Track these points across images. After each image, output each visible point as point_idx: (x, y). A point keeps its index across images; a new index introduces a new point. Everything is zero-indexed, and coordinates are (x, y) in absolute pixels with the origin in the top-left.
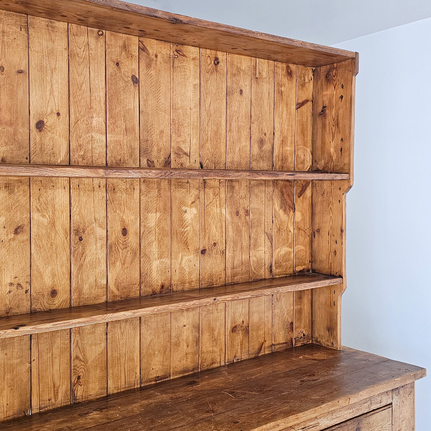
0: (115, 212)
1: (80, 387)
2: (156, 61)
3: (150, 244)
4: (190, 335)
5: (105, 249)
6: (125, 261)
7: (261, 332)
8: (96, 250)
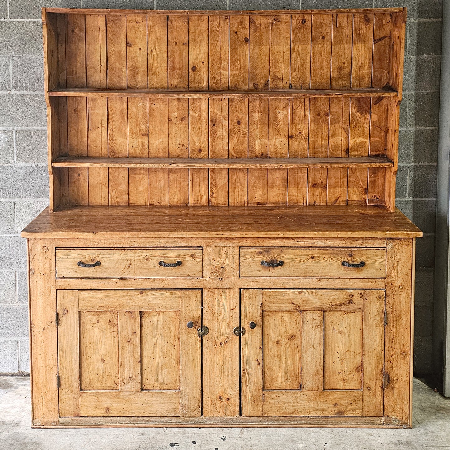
0: (234, 112)
1: (213, 198)
2: (261, 27)
3: (254, 130)
4: (281, 184)
5: (227, 131)
6: (239, 138)
7: (337, 190)
8: (222, 131)
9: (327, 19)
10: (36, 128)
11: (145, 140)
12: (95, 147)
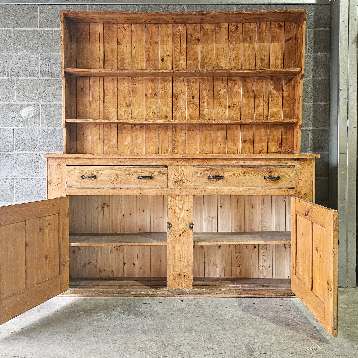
0: (189, 90)
1: (175, 151)
2: (208, 32)
3: (204, 102)
4: (222, 140)
5: (185, 103)
6: (193, 108)
7: (261, 145)
8: (182, 103)
9: (253, 26)
10: (55, 103)
11: (129, 110)
12: (94, 114)
